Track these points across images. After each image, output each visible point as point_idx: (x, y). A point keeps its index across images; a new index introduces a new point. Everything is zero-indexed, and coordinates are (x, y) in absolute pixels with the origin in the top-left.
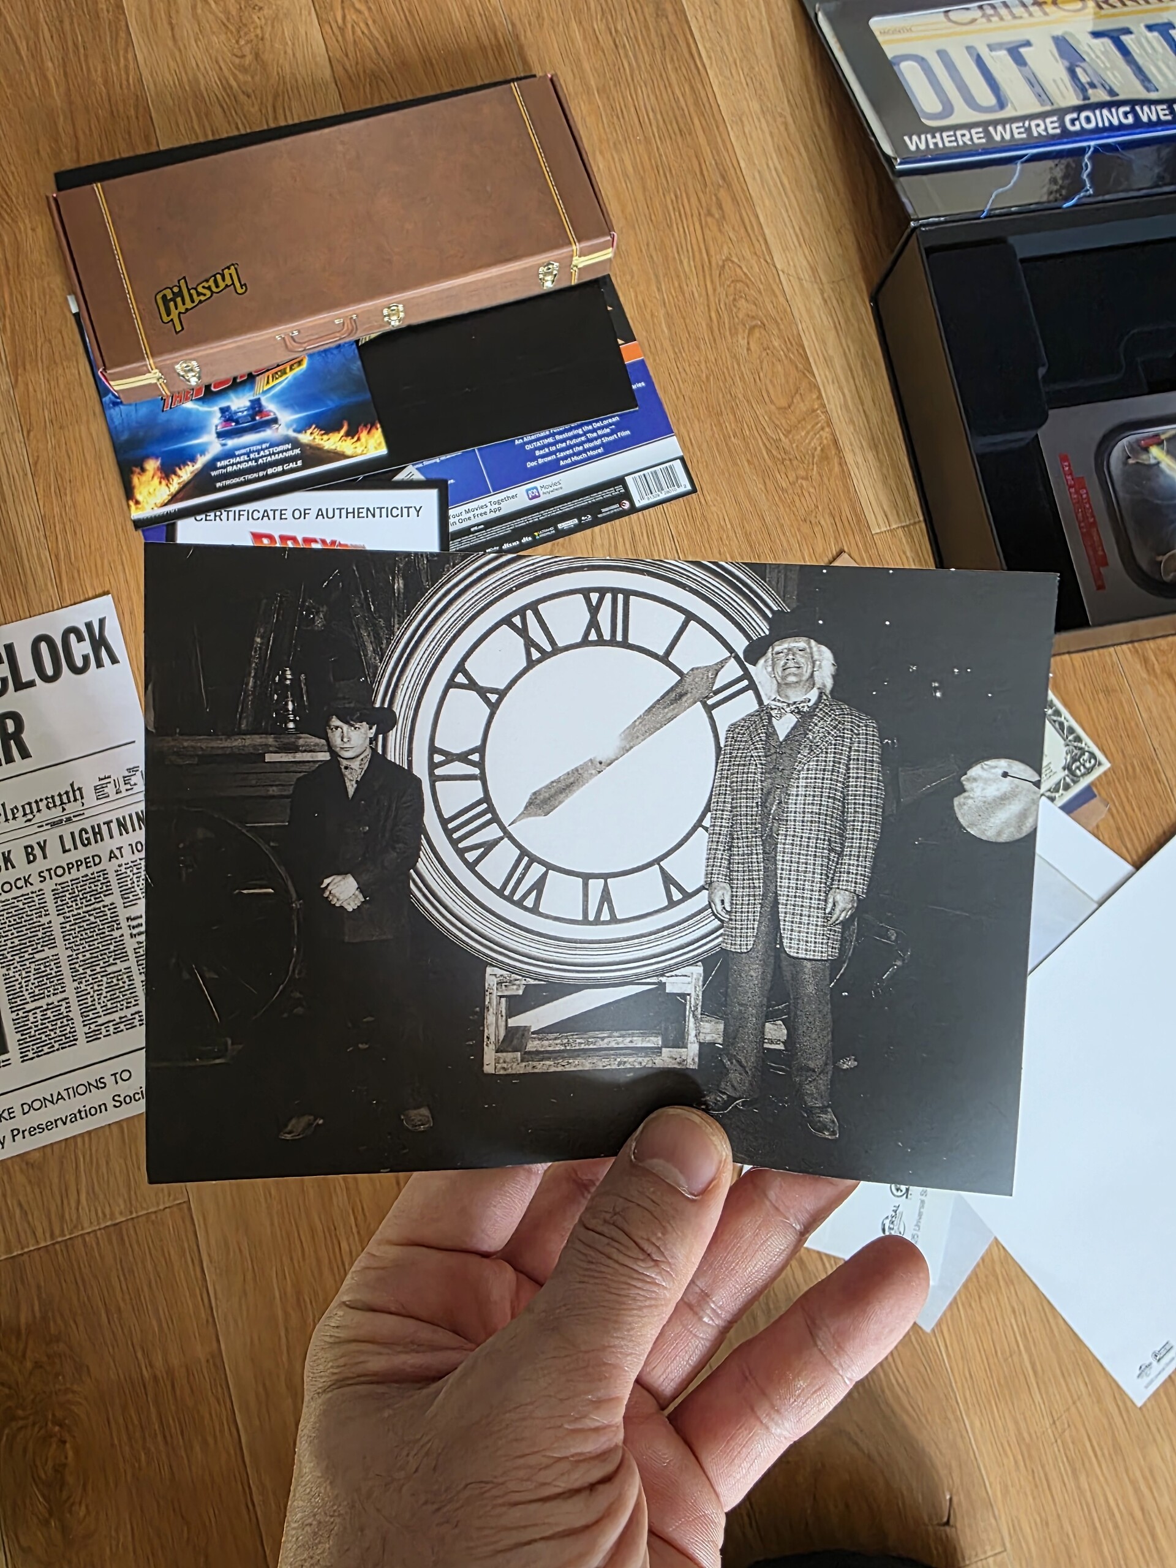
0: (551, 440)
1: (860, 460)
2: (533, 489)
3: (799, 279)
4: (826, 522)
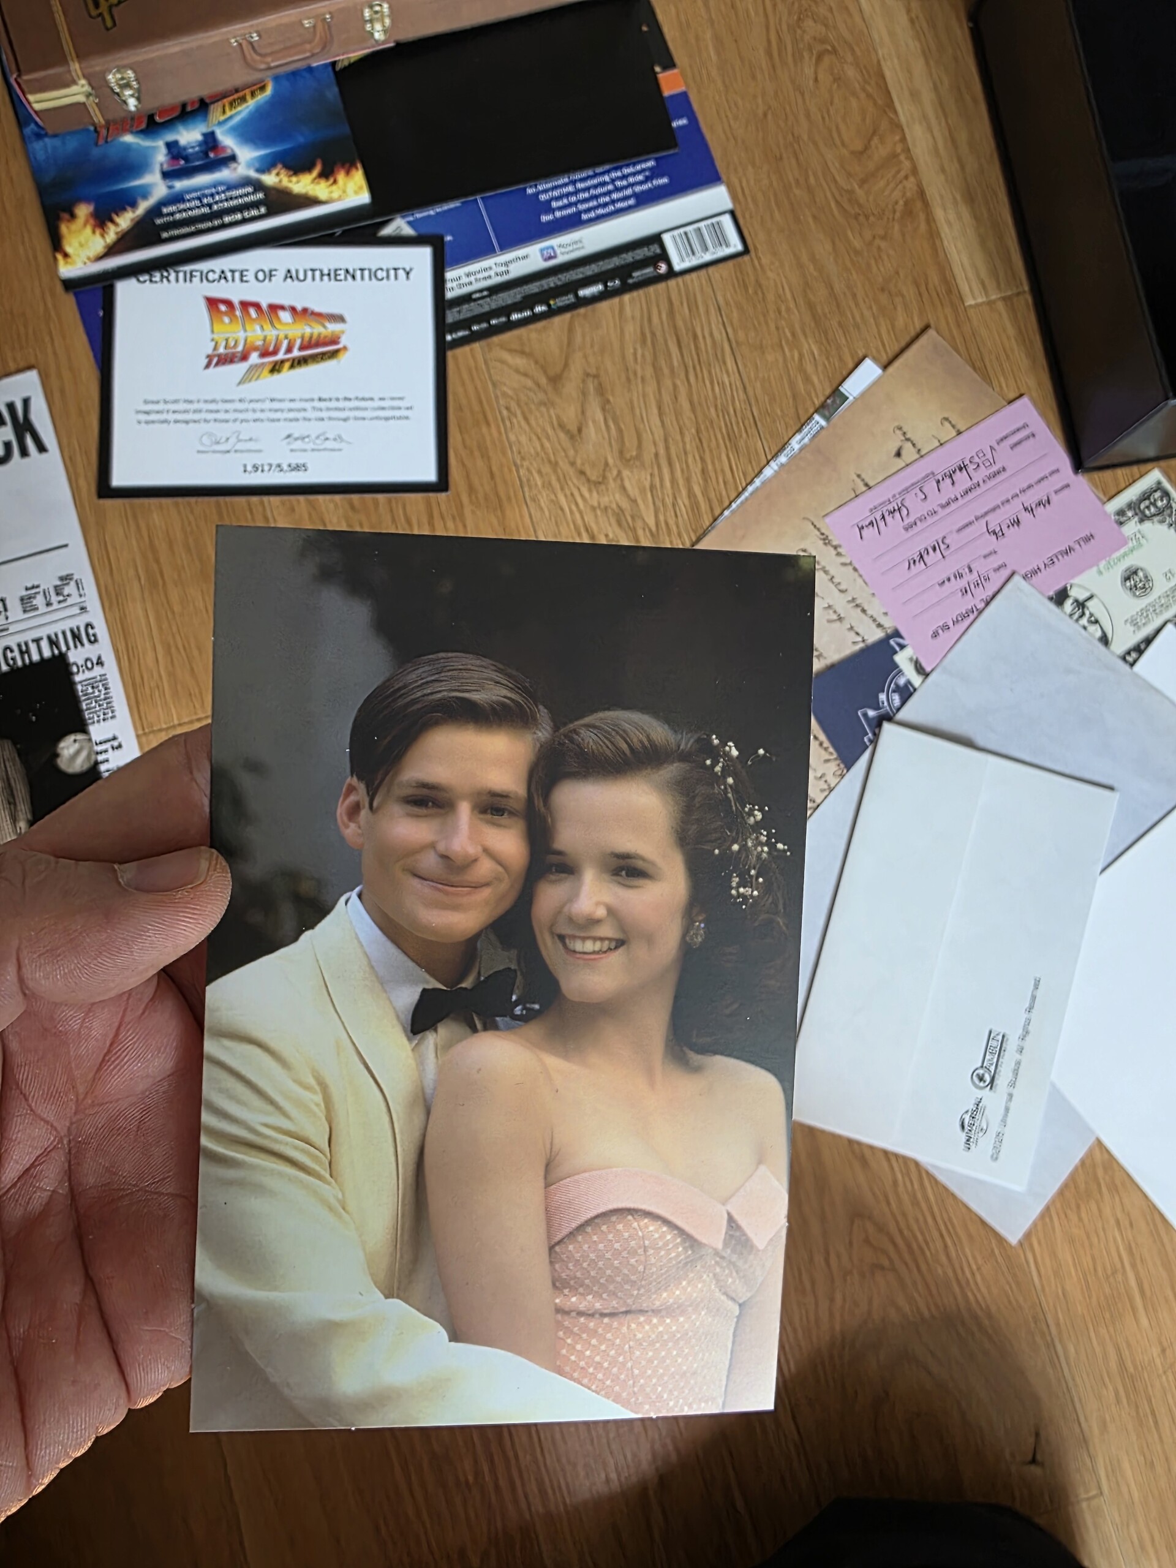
0: (571, 189)
1: (952, 216)
2: (547, 248)
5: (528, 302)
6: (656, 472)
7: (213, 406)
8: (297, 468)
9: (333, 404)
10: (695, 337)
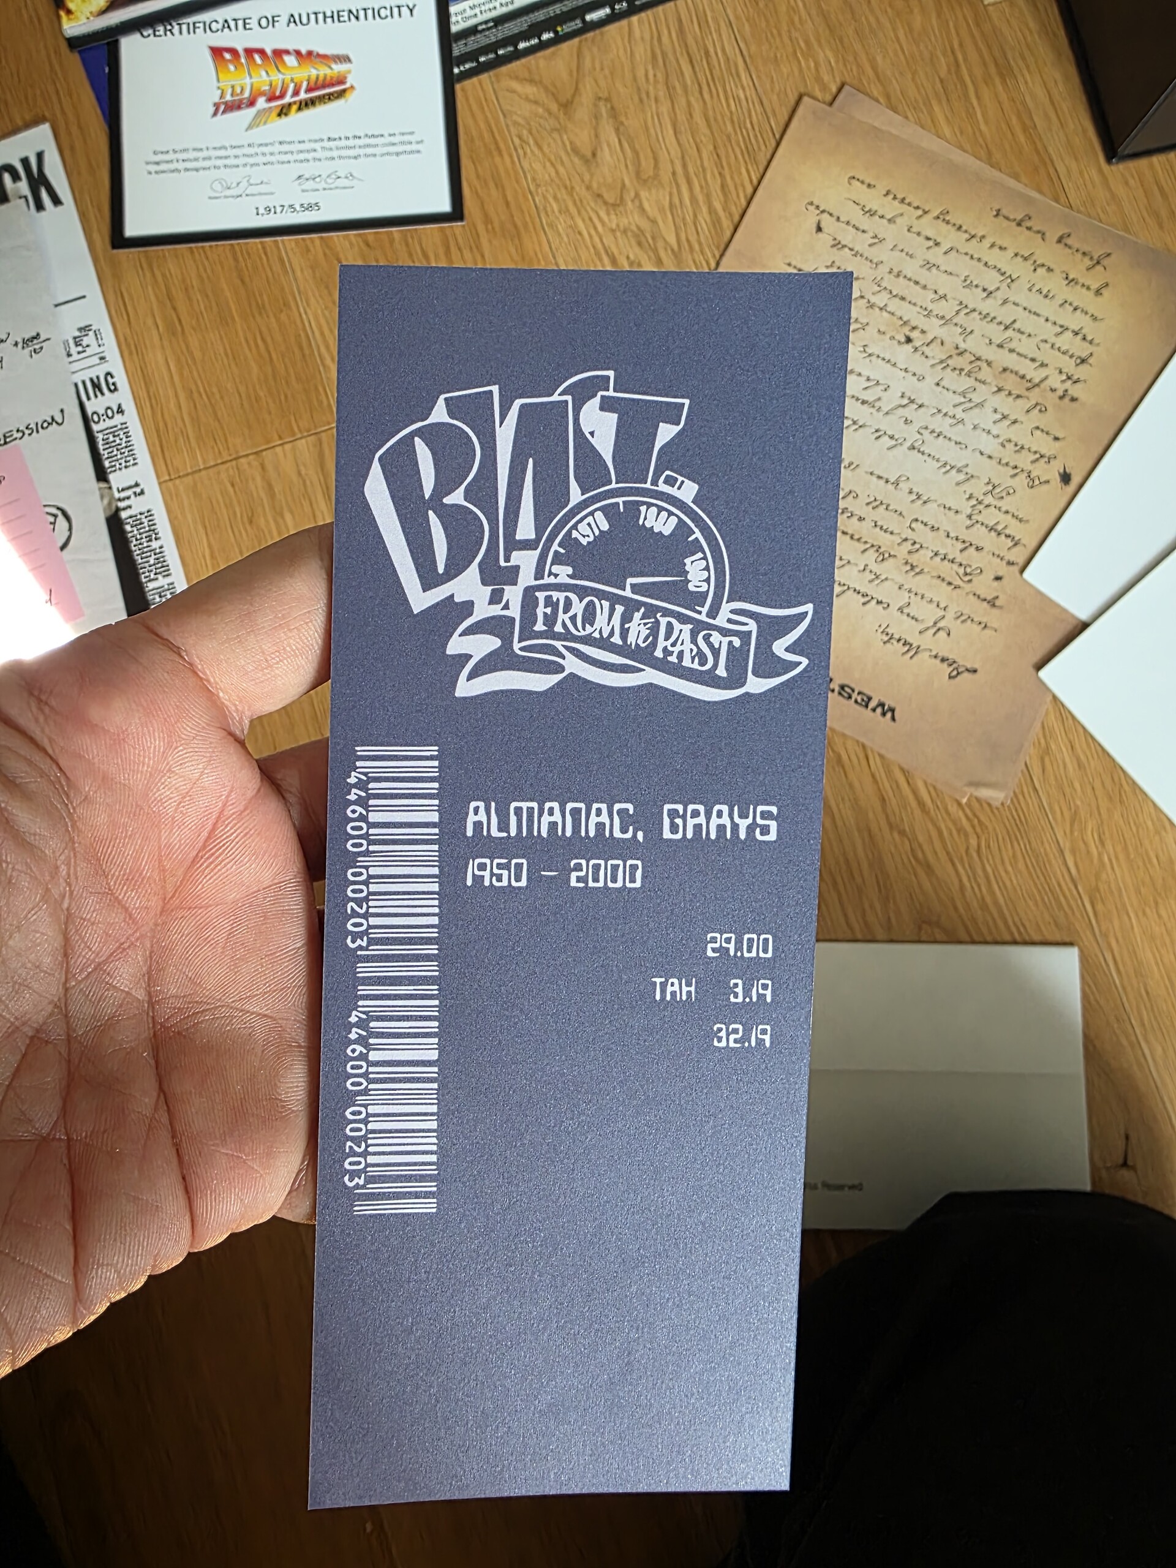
5: (535, 30)
6: (675, 190)
7: (222, 153)
8: (310, 207)
9: (343, 143)
10: (707, 53)
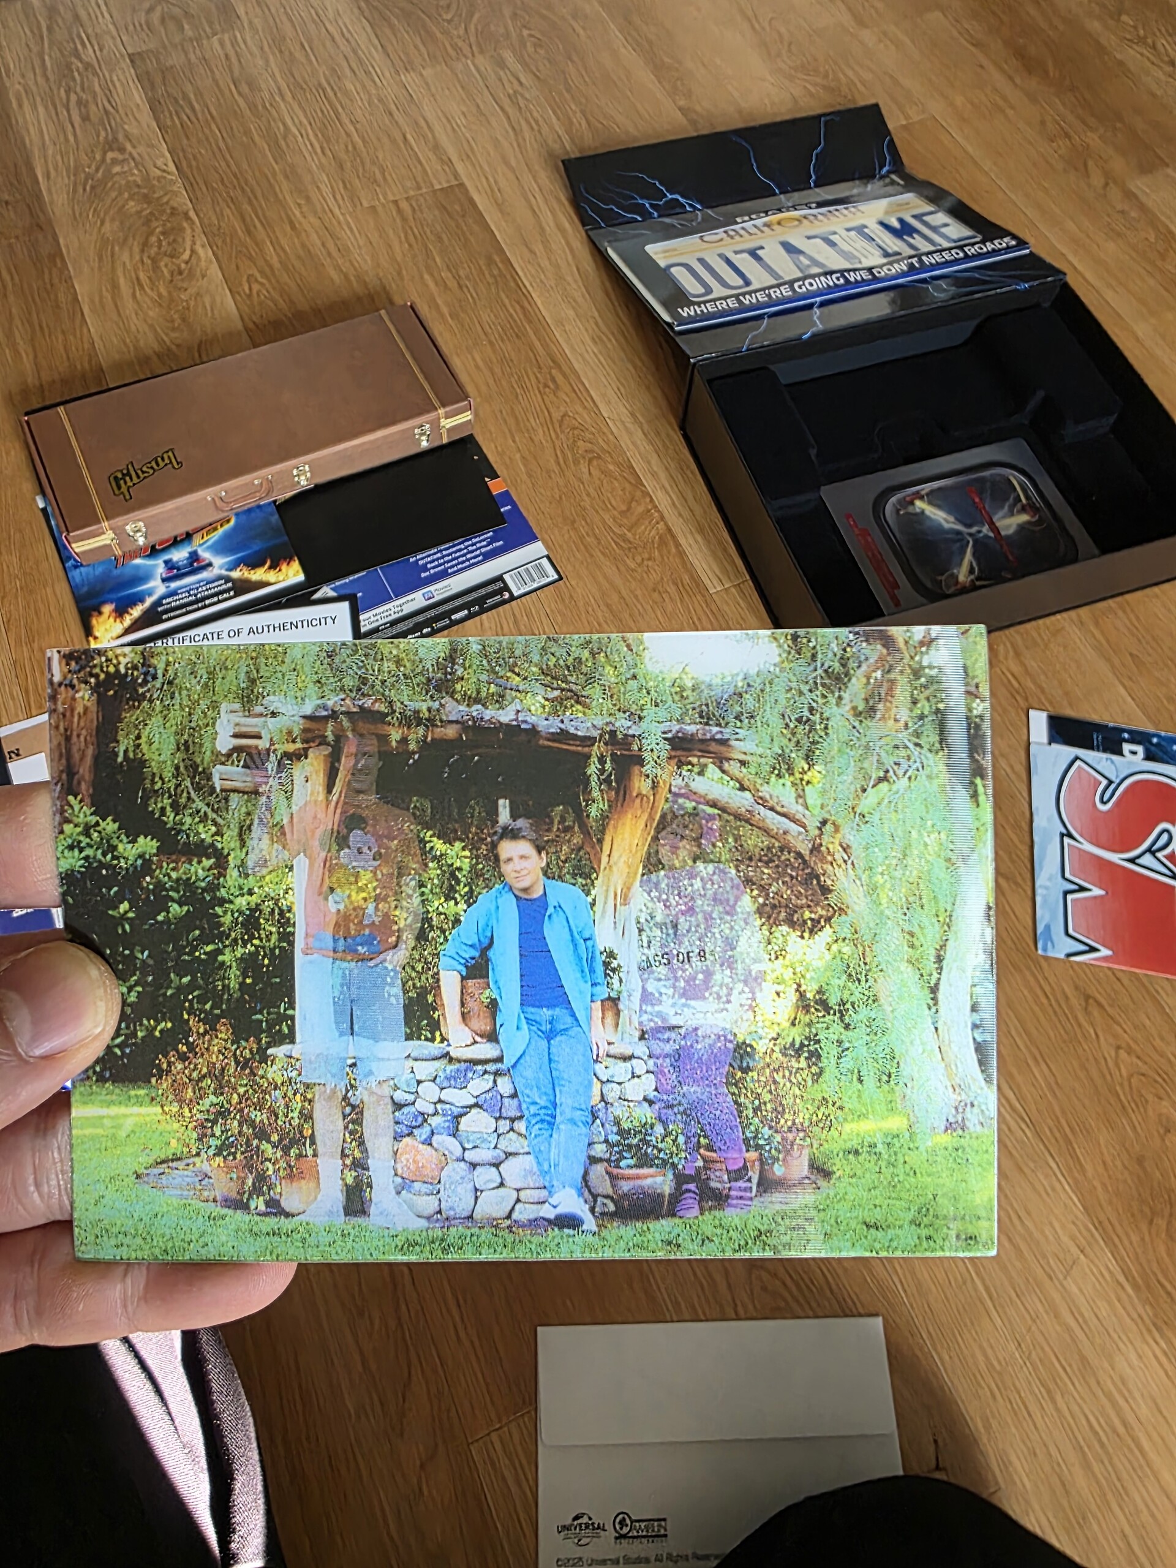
0: (439, 555)
2: (428, 593)
3: (623, 422)
4: (672, 589)
5: (418, 627)
